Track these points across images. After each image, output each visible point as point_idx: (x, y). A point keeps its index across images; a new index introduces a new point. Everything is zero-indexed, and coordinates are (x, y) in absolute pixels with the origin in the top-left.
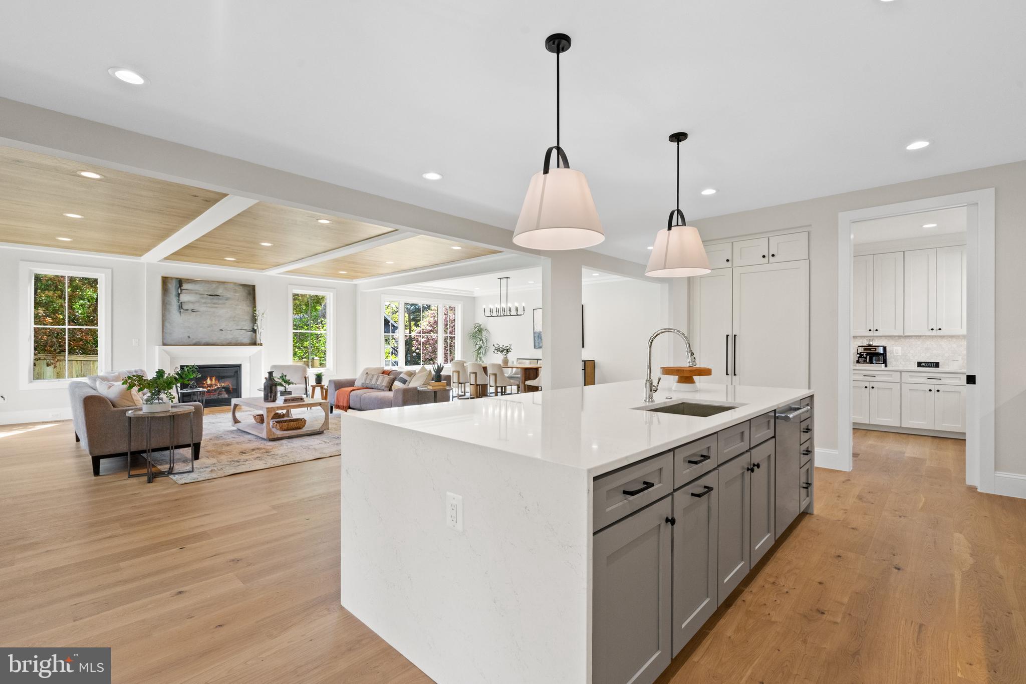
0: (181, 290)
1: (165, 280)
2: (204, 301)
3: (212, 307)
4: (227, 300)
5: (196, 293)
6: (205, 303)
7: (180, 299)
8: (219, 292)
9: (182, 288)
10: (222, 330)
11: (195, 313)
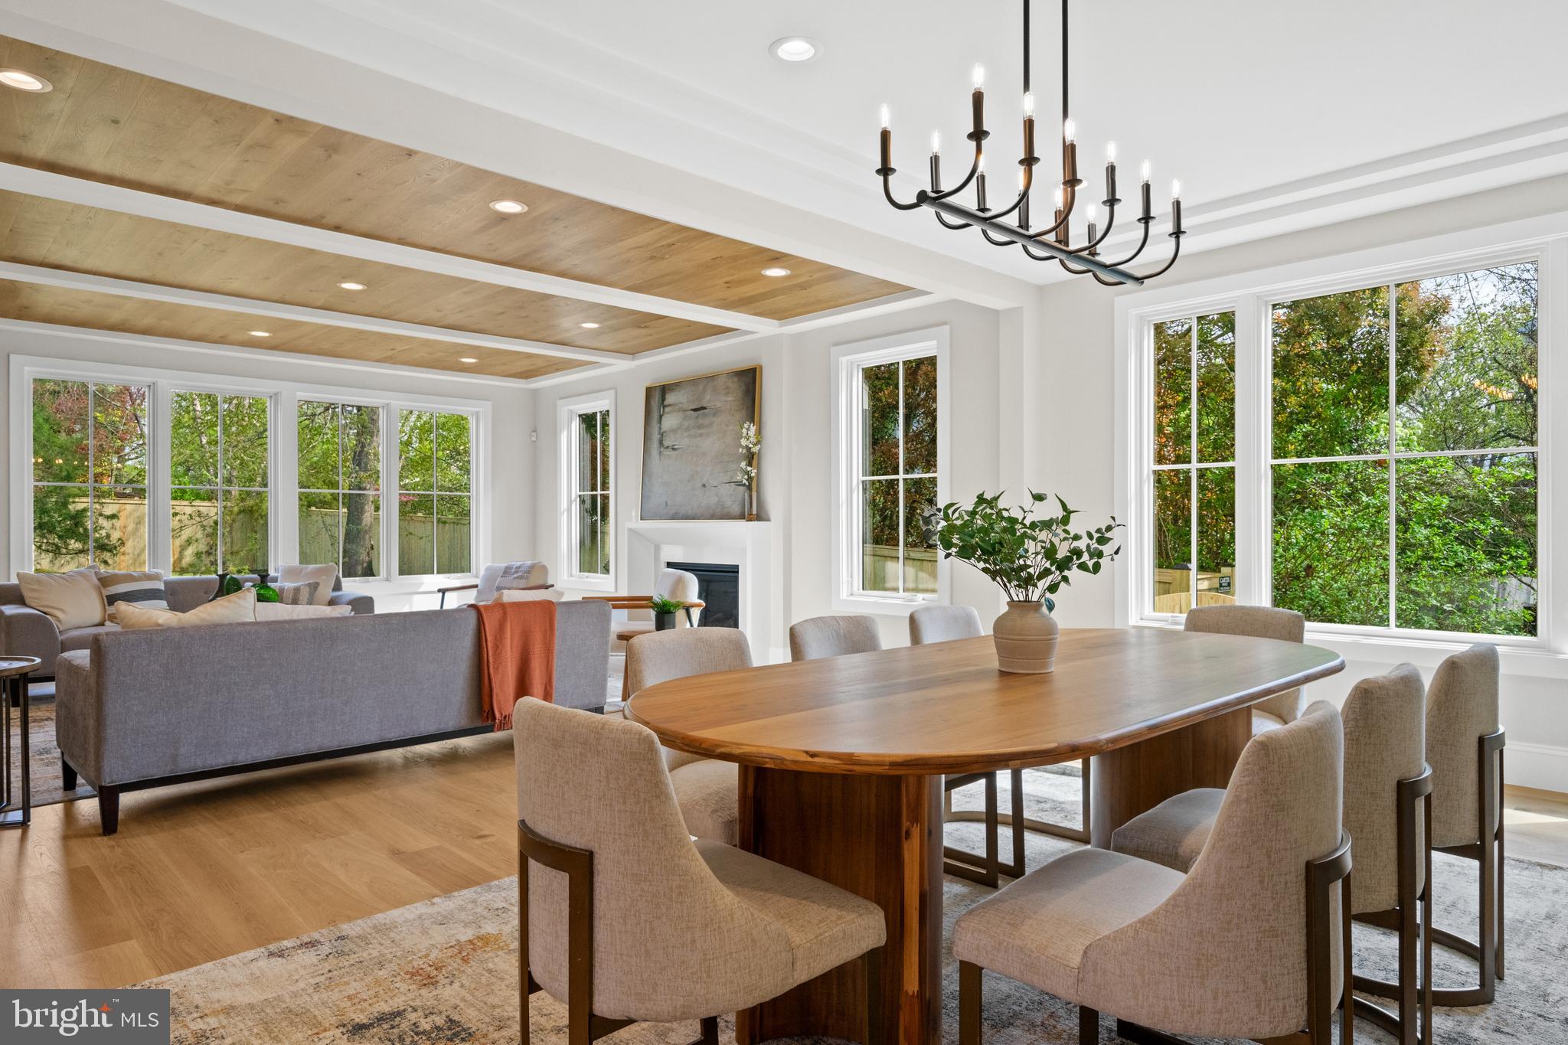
0: (664, 407)
1: (649, 391)
2: (686, 424)
3: (696, 437)
4: (715, 415)
5: (680, 410)
6: (688, 429)
7: (662, 427)
8: (707, 399)
9: (666, 403)
10: (704, 486)
11: (675, 452)
